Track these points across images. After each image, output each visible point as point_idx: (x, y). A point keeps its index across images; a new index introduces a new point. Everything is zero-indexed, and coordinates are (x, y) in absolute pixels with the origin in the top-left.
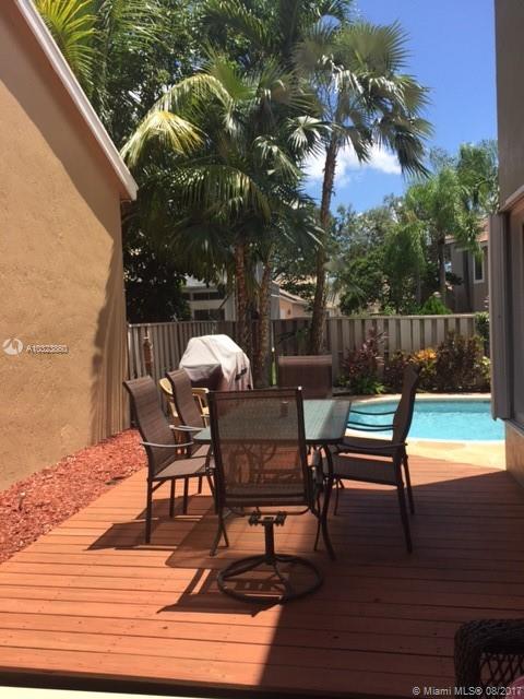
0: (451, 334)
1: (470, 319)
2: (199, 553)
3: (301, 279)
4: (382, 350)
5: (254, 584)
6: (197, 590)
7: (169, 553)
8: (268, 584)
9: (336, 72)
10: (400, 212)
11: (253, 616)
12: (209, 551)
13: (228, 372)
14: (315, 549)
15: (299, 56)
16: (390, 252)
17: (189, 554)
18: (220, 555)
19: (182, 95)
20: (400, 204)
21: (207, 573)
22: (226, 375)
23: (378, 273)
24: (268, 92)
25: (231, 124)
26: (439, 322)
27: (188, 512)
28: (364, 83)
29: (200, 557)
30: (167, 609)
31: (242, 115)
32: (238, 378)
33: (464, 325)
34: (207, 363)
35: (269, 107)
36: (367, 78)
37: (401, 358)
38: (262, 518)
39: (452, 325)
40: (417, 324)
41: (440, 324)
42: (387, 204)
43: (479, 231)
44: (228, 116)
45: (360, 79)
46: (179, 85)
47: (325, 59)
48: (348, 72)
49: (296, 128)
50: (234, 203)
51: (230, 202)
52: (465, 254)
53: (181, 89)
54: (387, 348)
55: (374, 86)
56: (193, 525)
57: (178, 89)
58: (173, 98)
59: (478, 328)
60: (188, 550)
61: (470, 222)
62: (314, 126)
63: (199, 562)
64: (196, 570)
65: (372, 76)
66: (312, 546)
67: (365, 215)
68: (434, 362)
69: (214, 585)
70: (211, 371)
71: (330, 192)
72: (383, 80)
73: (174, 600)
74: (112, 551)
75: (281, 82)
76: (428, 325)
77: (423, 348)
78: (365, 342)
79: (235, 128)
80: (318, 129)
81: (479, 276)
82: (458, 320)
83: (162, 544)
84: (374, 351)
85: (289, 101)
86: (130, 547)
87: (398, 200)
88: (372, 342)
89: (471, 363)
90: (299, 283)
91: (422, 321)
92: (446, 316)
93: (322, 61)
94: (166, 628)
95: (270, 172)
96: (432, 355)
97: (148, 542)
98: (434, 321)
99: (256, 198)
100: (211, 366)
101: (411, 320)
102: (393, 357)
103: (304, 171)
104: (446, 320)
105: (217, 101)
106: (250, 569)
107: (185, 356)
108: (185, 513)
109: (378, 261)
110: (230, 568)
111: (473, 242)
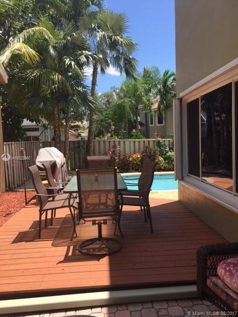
0: (147, 147)
1: (154, 141)
2: (64, 240)
3: (73, 123)
4: (118, 154)
5: (94, 249)
6: (70, 254)
7: (52, 242)
8: (100, 249)
9: (98, 32)
10: (118, 94)
11: (98, 261)
12: (69, 239)
13: (59, 164)
14: (114, 235)
15: (82, 22)
16: (115, 112)
17: (61, 241)
18: (75, 240)
19: (29, 36)
20: (117, 91)
21: (72, 248)
22: (58, 165)
23: (110, 121)
24: (69, 38)
25: (52, 51)
26: (141, 142)
27: (53, 224)
28: (110, 38)
29: (66, 242)
30: (60, 262)
31: (57, 47)
32: (62, 166)
33: (151, 143)
34: (49, 160)
35: (69, 45)
36: (112, 36)
37: (126, 158)
38: (97, 222)
39: (147, 143)
40: (132, 144)
41: (142, 143)
42: (112, 90)
43: (152, 104)
44: (51, 47)
45: (108, 36)
46: (27, 31)
47: (93, 26)
48: (104, 32)
49: (82, 55)
50: (55, 87)
51: (53, 87)
52: (146, 114)
53: (28, 32)
54: (120, 153)
55: (115, 40)
56: (58, 230)
57: (27, 32)
58: (25, 36)
59: (157, 145)
60: (59, 240)
61: (148, 100)
62: (89, 55)
63: (67, 244)
64: (66, 247)
65: (114, 35)
66: (113, 234)
67: (102, 95)
68: (140, 159)
69: (77, 252)
70: (51, 164)
71: (95, 84)
72: (118, 37)
73: (62, 259)
74: (24, 243)
75: (74, 34)
76: (137, 144)
77: (135, 153)
78: (110, 150)
79: (54, 53)
80: (91, 56)
81: (152, 123)
82: (149, 141)
83: (47, 238)
84: (114, 155)
85: (78, 43)
86: (32, 241)
87: (116, 89)
88: (113, 151)
89: (154, 159)
90: (73, 124)
91: (134, 142)
92: (144, 140)
93: (92, 26)
94: (63, 269)
95: (70, 74)
96: (139, 156)
97: (39, 238)
98: (139, 142)
99: (65, 85)
100: (51, 161)
101: (130, 141)
102: (122, 157)
103: (85, 74)
104: (144, 141)
105: (46, 40)
106: (90, 244)
107: (38, 157)
108: (51, 225)
109: (109, 116)
110: (82, 245)
111: (150, 109)
